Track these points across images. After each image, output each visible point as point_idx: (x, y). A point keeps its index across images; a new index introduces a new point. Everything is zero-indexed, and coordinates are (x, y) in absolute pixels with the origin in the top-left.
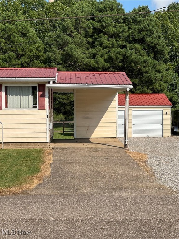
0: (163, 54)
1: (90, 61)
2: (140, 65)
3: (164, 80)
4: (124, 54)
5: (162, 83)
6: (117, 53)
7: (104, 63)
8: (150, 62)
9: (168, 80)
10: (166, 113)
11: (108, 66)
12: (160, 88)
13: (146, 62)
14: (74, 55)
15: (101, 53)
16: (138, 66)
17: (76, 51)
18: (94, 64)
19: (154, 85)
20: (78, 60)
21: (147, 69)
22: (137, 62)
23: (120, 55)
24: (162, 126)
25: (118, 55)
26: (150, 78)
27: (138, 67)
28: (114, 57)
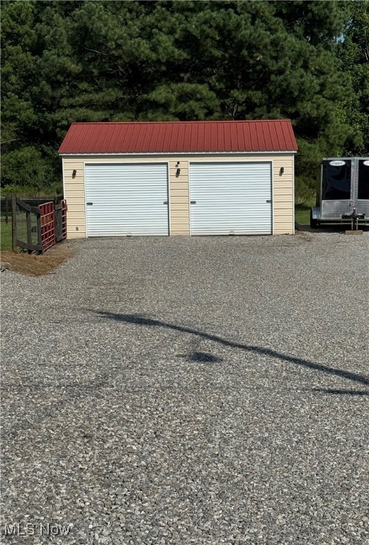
0: (328, 26)
1: (139, 44)
2: (263, 54)
3: (327, 92)
4: (221, 25)
5: (322, 99)
6: (205, 23)
7: (171, 48)
8: (286, 45)
9: (337, 93)
10: (282, 170)
11: (182, 58)
12: (315, 113)
13: (277, 46)
14: (97, 28)
15: (167, 24)
16: (257, 57)
17: (103, 18)
18: (147, 52)
19: (299, 104)
20: (107, 41)
21: (281, 63)
22: (254, 46)
23: (211, 26)
24: (272, 206)
25: (205, 27)
26: (288, 86)
27: (258, 59)
28: (196, 33)
